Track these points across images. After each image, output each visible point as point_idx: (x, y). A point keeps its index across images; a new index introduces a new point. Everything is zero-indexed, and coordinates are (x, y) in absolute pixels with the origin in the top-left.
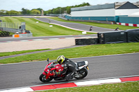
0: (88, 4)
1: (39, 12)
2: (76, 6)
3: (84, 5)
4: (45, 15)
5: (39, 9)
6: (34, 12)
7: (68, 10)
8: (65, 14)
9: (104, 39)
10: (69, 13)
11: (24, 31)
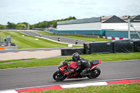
0: (74, 18)
1: (25, 26)
2: (62, 20)
3: (70, 18)
4: (31, 29)
5: (24, 23)
6: (20, 26)
7: (54, 24)
8: (51, 28)
9: (90, 49)
10: (55, 26)
11: (9, 44)
